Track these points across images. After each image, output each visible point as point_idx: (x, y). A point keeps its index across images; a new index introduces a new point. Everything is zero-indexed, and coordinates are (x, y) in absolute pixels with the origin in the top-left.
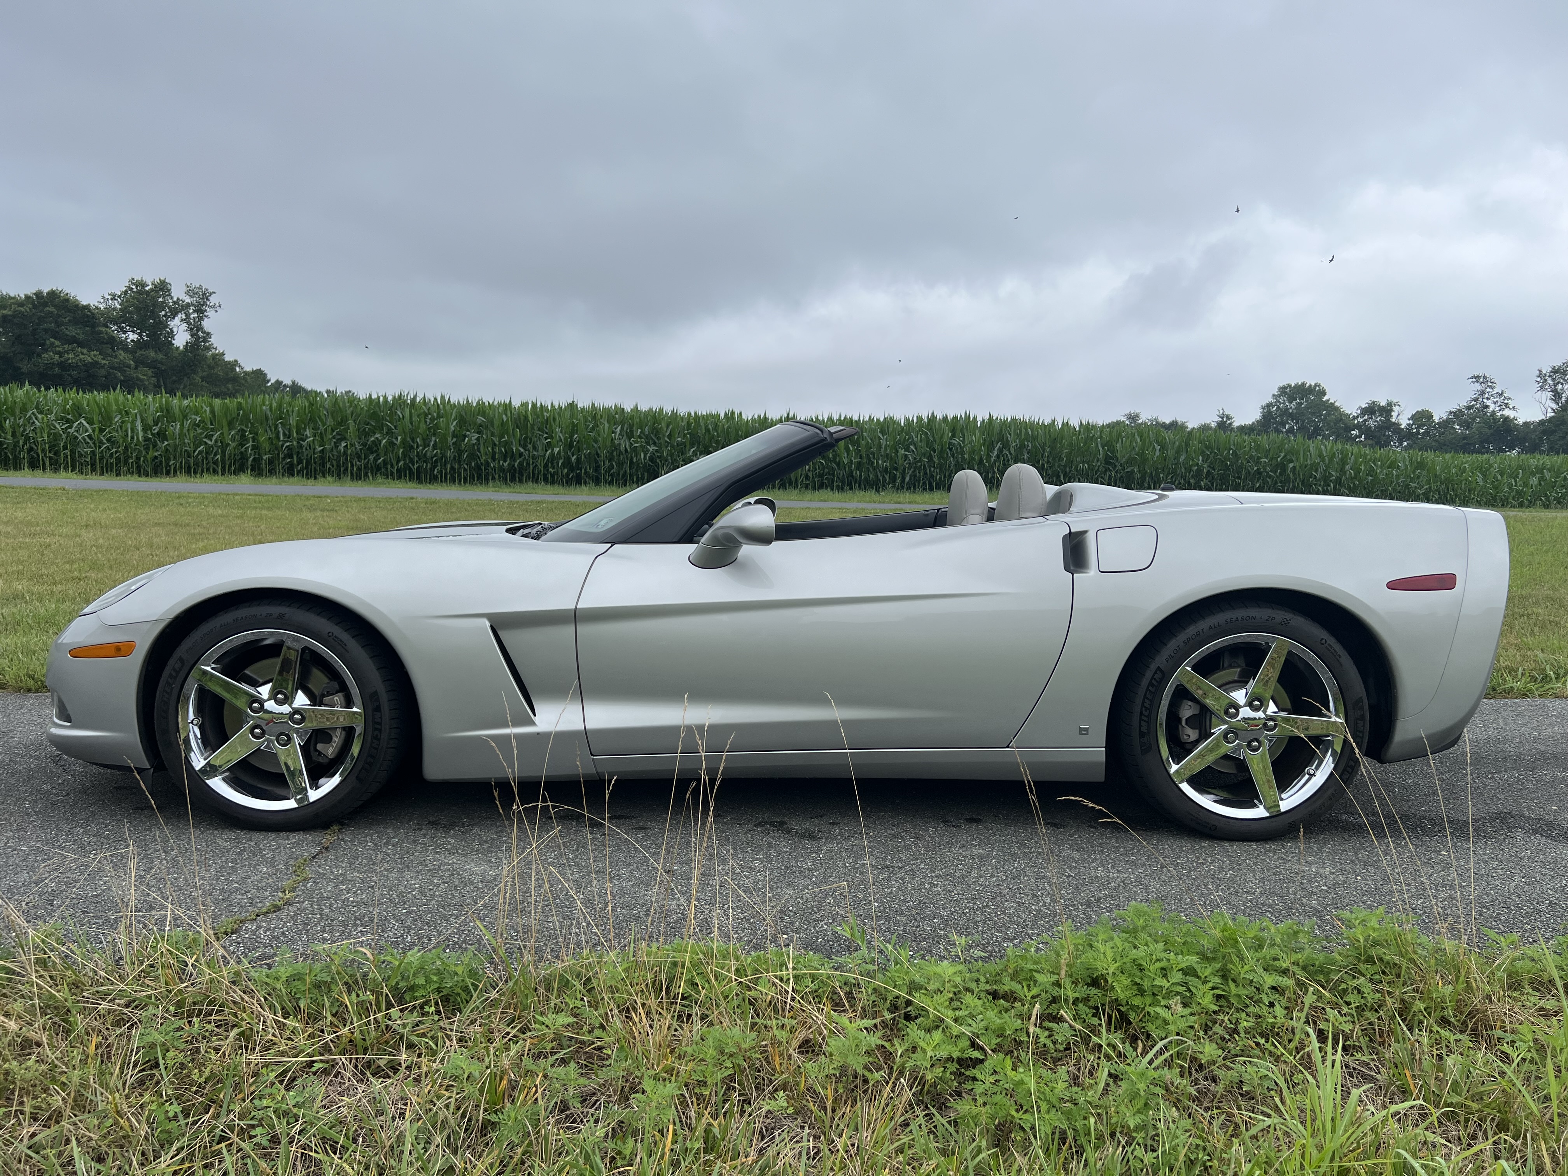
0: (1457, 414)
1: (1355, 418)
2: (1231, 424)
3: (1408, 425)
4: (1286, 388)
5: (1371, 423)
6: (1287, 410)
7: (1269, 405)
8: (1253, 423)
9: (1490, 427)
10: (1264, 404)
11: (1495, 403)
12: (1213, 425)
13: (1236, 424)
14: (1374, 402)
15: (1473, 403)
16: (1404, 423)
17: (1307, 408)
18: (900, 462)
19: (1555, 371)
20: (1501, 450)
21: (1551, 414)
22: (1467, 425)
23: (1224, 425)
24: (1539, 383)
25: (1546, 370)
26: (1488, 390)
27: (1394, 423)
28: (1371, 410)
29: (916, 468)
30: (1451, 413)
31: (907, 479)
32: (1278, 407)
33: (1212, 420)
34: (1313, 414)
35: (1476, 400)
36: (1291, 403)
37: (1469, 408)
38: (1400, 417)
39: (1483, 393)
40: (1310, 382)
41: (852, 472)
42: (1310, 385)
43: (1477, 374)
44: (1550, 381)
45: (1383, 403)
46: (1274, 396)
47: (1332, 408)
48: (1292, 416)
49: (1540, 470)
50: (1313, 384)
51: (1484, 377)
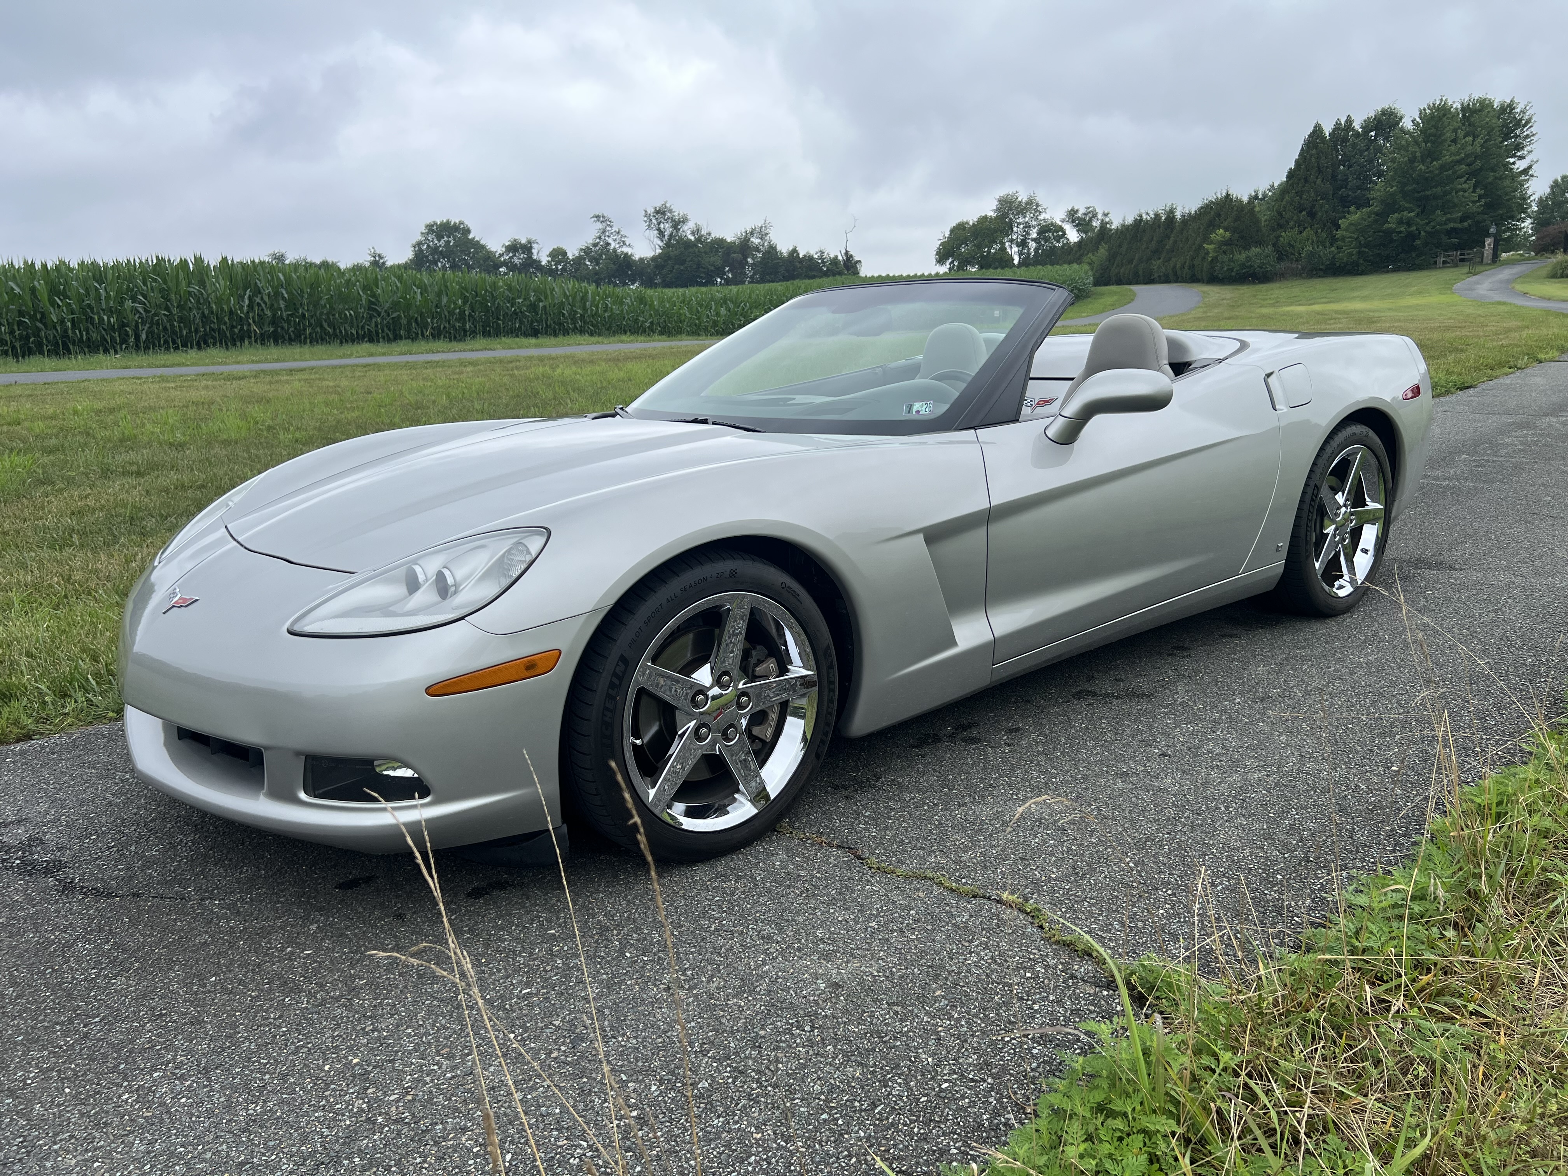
0: (587, 251)
1: (501, 255)
2: (384, 263)
3: (548, 261)
4: (433, 226)
5: (516, 260)
6: (437, 248)
7: (419, 244)
8: (406, 262)
9: (614, 263)
10: (414, 242)
11: (615, 240)
12: (367, 264)
13: (389, 264)
14: (515, 240)
15: (598, 240)
16: (544, 260)
17: (455, 245)
18: (130, 317)
19: (657, 212)
20: (625, 284)
21: (659, 251)
22: (595, 260)
23: (377, 263)
24: (646, 222)
25: (651, 211)
26: (608, 228)
27: (536, 260)
28: (514, 248)
29: (152, 324)
30: (581, 250)
31: (144, 337)
32: (428, 246)
33: (365, 260)
34: (462, 251)
35: (600, 238)
36: (439, 241)
37: (595, 245)
38: (540, 254)
39: (604, 232)
40: (455, 220)
41: (66, 331)
42: (455, 223)
43: (597, 213)
44: (654, 221)
45: (524, 241)
46: (422, 233)
47: (479, 246)
48: (443, 255)
49: (725, 301)
50: (457, 222)
51: (604, 217)
